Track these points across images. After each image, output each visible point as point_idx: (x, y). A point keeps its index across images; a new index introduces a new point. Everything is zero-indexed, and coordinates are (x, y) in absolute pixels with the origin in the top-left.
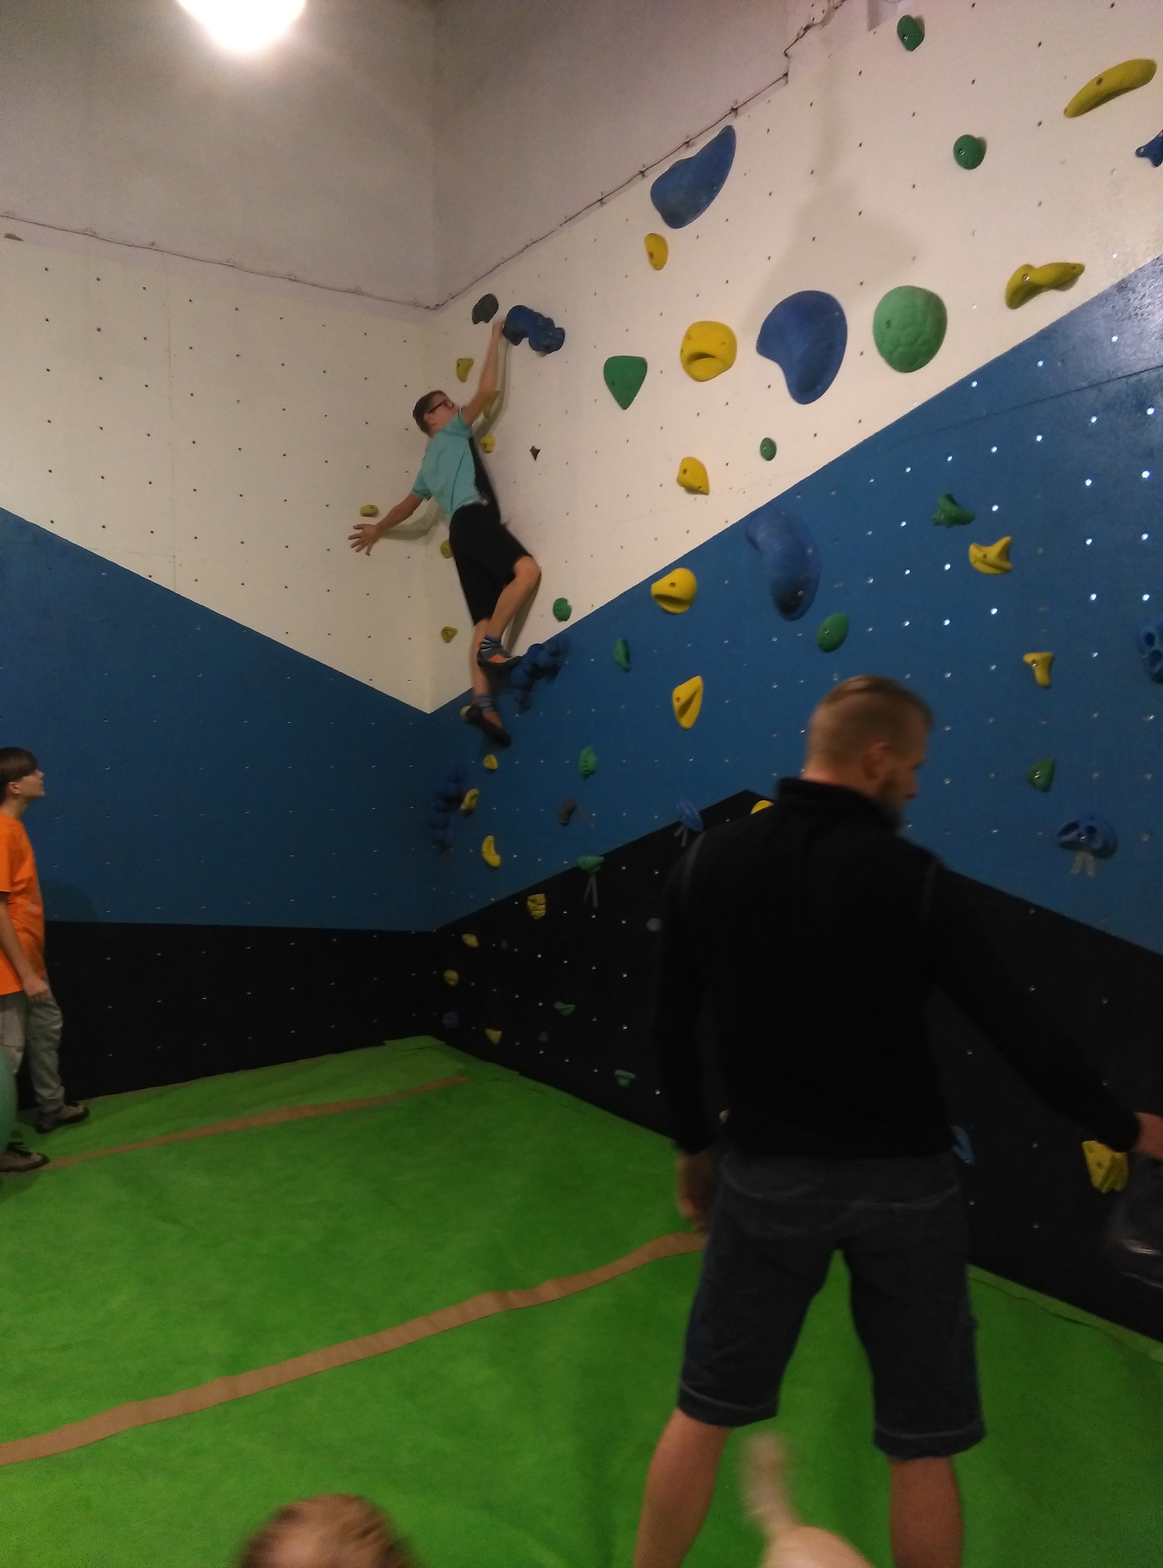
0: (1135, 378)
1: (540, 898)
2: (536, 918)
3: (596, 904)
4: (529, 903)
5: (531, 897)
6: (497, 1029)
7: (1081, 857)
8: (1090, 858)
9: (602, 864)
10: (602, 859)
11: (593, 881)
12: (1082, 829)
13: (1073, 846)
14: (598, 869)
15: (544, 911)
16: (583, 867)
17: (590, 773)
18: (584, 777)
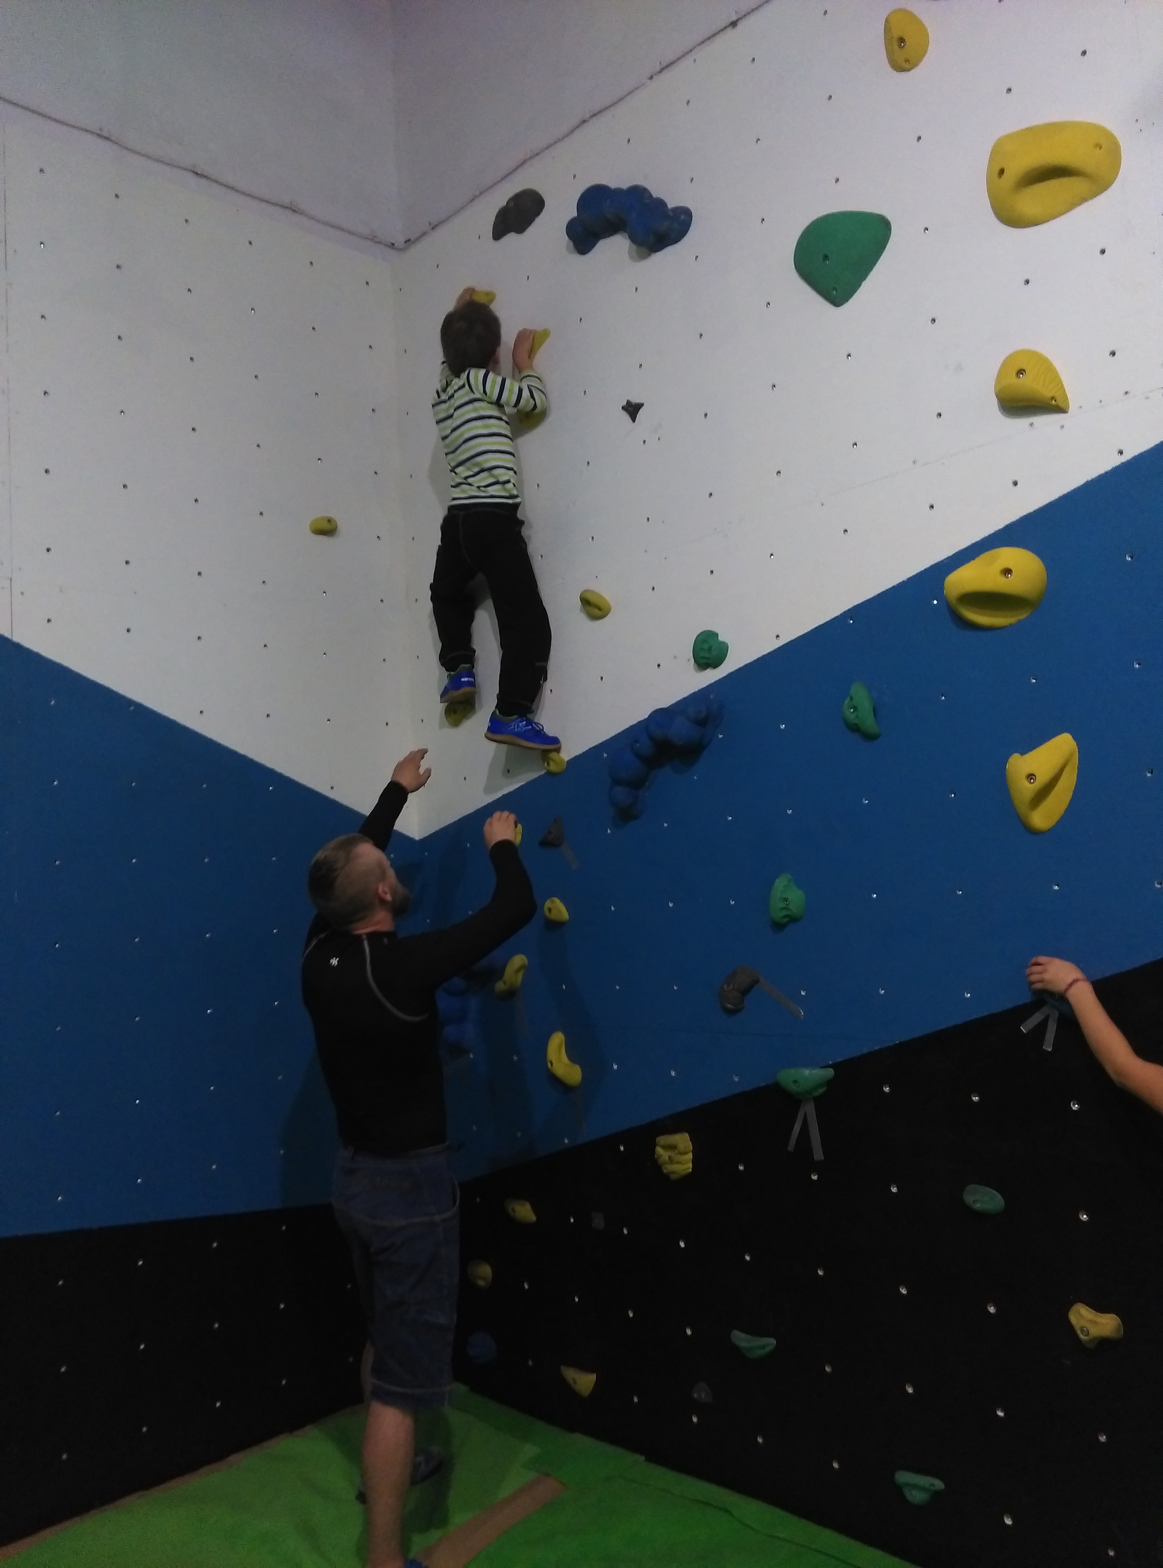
1: (683, 1140)
2: (673, 1177)
3: (818, 1154)
4: (659, 1150)
5: (662, 1140)
6: (586, 1368)
9: (829, 1083)
10: (830, 1072)
11: (809, 1109)
14: (821, 1090)
15: (691, 1165)
16: (793, 1088)
17: (793, 920)
18: (778, 926)
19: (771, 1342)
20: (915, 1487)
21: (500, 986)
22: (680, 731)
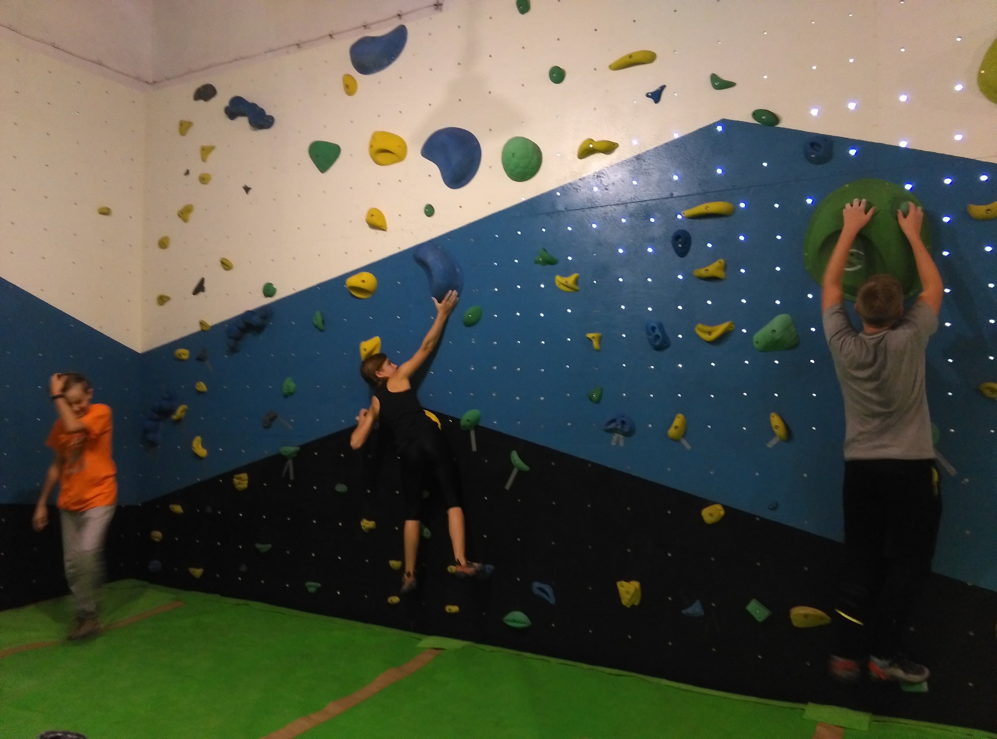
0: (644, 203)
1: (244, 476)
2: (239, 489)
3: (292, 477)
4: (235, 480)
5: (237, 476)
6: (198, 567)
7: (616, 436)
8: (621, 436)
9: (298, 453)
10: (298, 448)
11: (290, 463)
12: (618, 422)
13: (613, 431)
14: (294, 455)
15: (247, 485)
16: (284, 454)
17: (291, 394)
18: (286, 396)
19: (269, 546)
20: (312, 586)
21: (174, 417)
22: (256, 320)
